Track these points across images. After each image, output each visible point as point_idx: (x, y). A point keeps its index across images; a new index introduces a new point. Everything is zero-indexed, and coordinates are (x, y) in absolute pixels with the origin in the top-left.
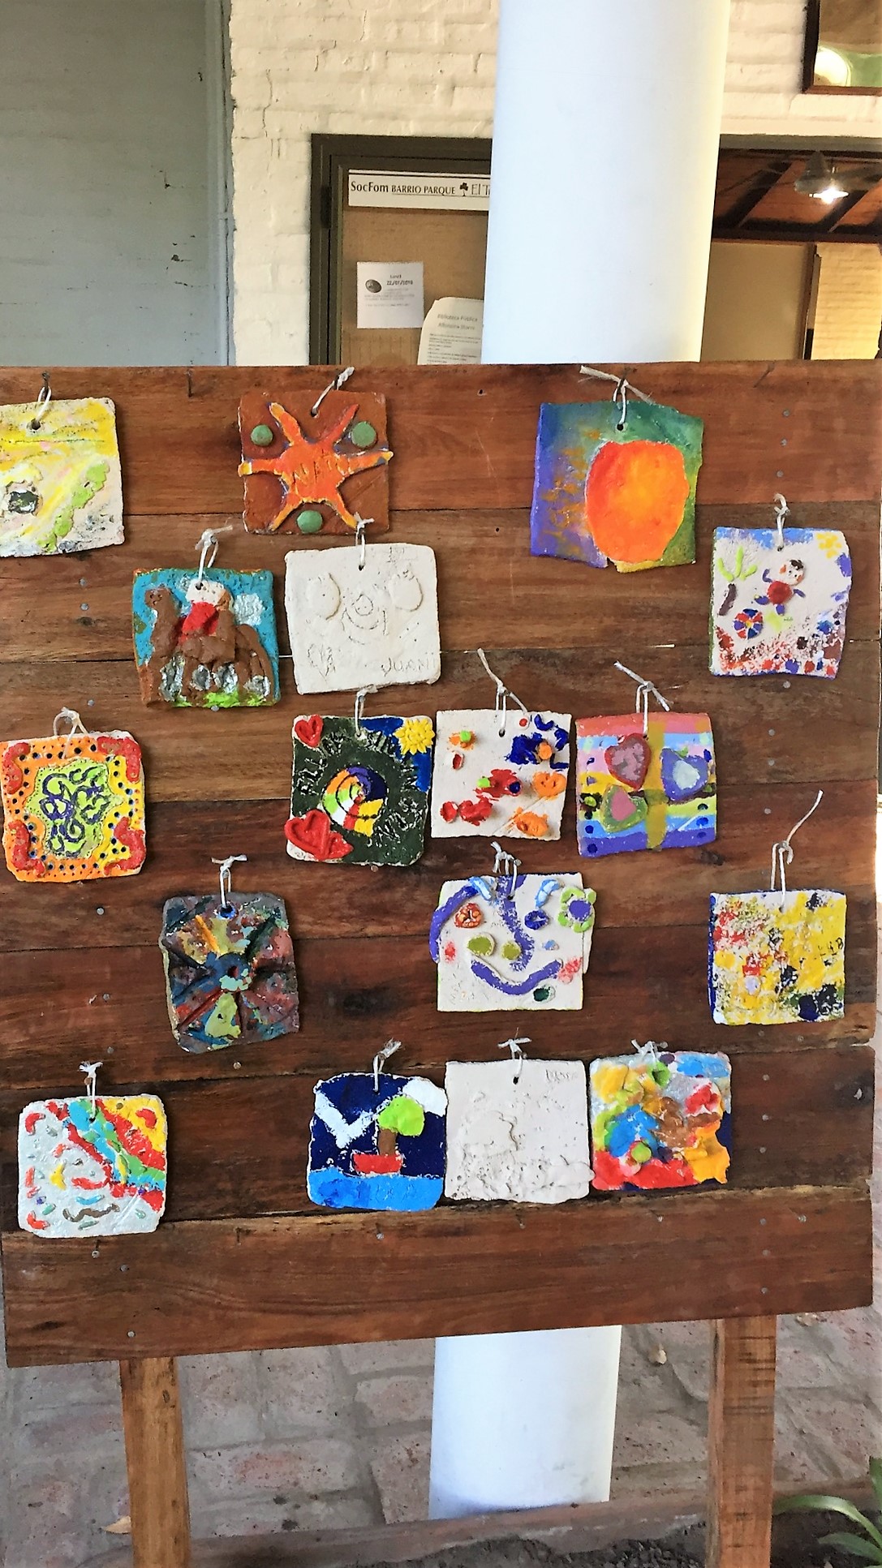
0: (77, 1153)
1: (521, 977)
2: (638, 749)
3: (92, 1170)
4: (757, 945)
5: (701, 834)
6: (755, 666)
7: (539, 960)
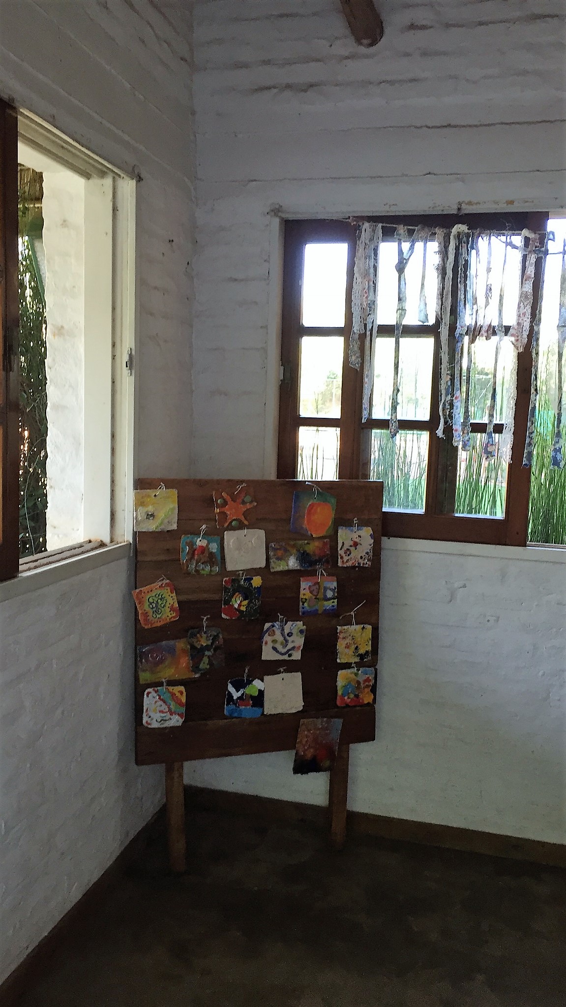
0: (161, 703)
1: (285, 650)
2: (318, 587)
3: (164, 708)
4: (348, 641)
5: (333, 610)
6: (350, 564)
7: (290, 646)
